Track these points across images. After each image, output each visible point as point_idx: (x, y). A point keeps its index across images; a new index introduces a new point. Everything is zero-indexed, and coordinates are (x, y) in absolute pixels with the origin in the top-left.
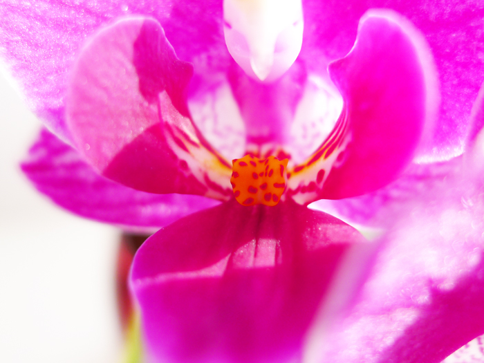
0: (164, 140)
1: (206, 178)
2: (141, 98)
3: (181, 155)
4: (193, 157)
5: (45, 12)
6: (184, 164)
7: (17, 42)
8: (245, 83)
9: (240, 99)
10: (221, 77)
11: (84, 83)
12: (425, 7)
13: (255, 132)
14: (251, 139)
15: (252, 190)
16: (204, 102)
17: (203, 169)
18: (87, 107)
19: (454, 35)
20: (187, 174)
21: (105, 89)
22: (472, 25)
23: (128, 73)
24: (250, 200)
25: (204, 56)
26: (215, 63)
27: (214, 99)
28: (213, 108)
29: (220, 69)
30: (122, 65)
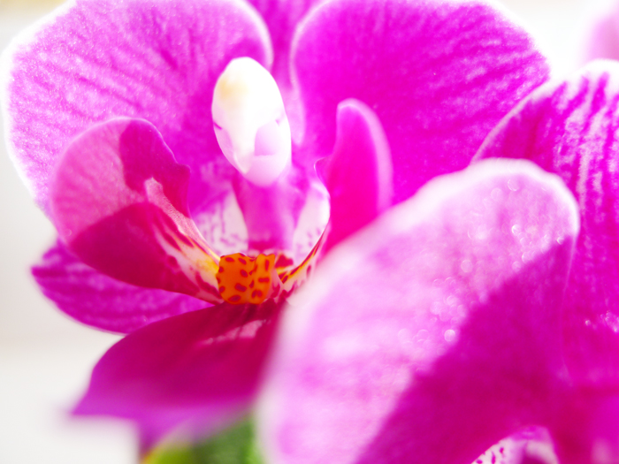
0: (152, 235)
1: (198, 277)
2: (128, 190)
3: (171, 251)
4: (185, 255)
5: (65, 122)
6: (173, 260)
7: (36, 146)
8: (245, 187)
9: (242, 205)
10: (228, 185)
11: (70, 171)
12: (418, 117)
13: (256, 238)
14: (253, 245)
15: (240, 288)
16: (213, 212)
17: (195, 268)
18: (71, 194)
19: (447, 142)
20: (175, 271)
21: (92, 178)
22: (463, 132)
23: (115, 166)
24: (236, 298)
25: (211, 165)
26: (221, 171)
27: (223, 208)
28: (221, 216)
29: (226, 177)
30: (111, 158)
